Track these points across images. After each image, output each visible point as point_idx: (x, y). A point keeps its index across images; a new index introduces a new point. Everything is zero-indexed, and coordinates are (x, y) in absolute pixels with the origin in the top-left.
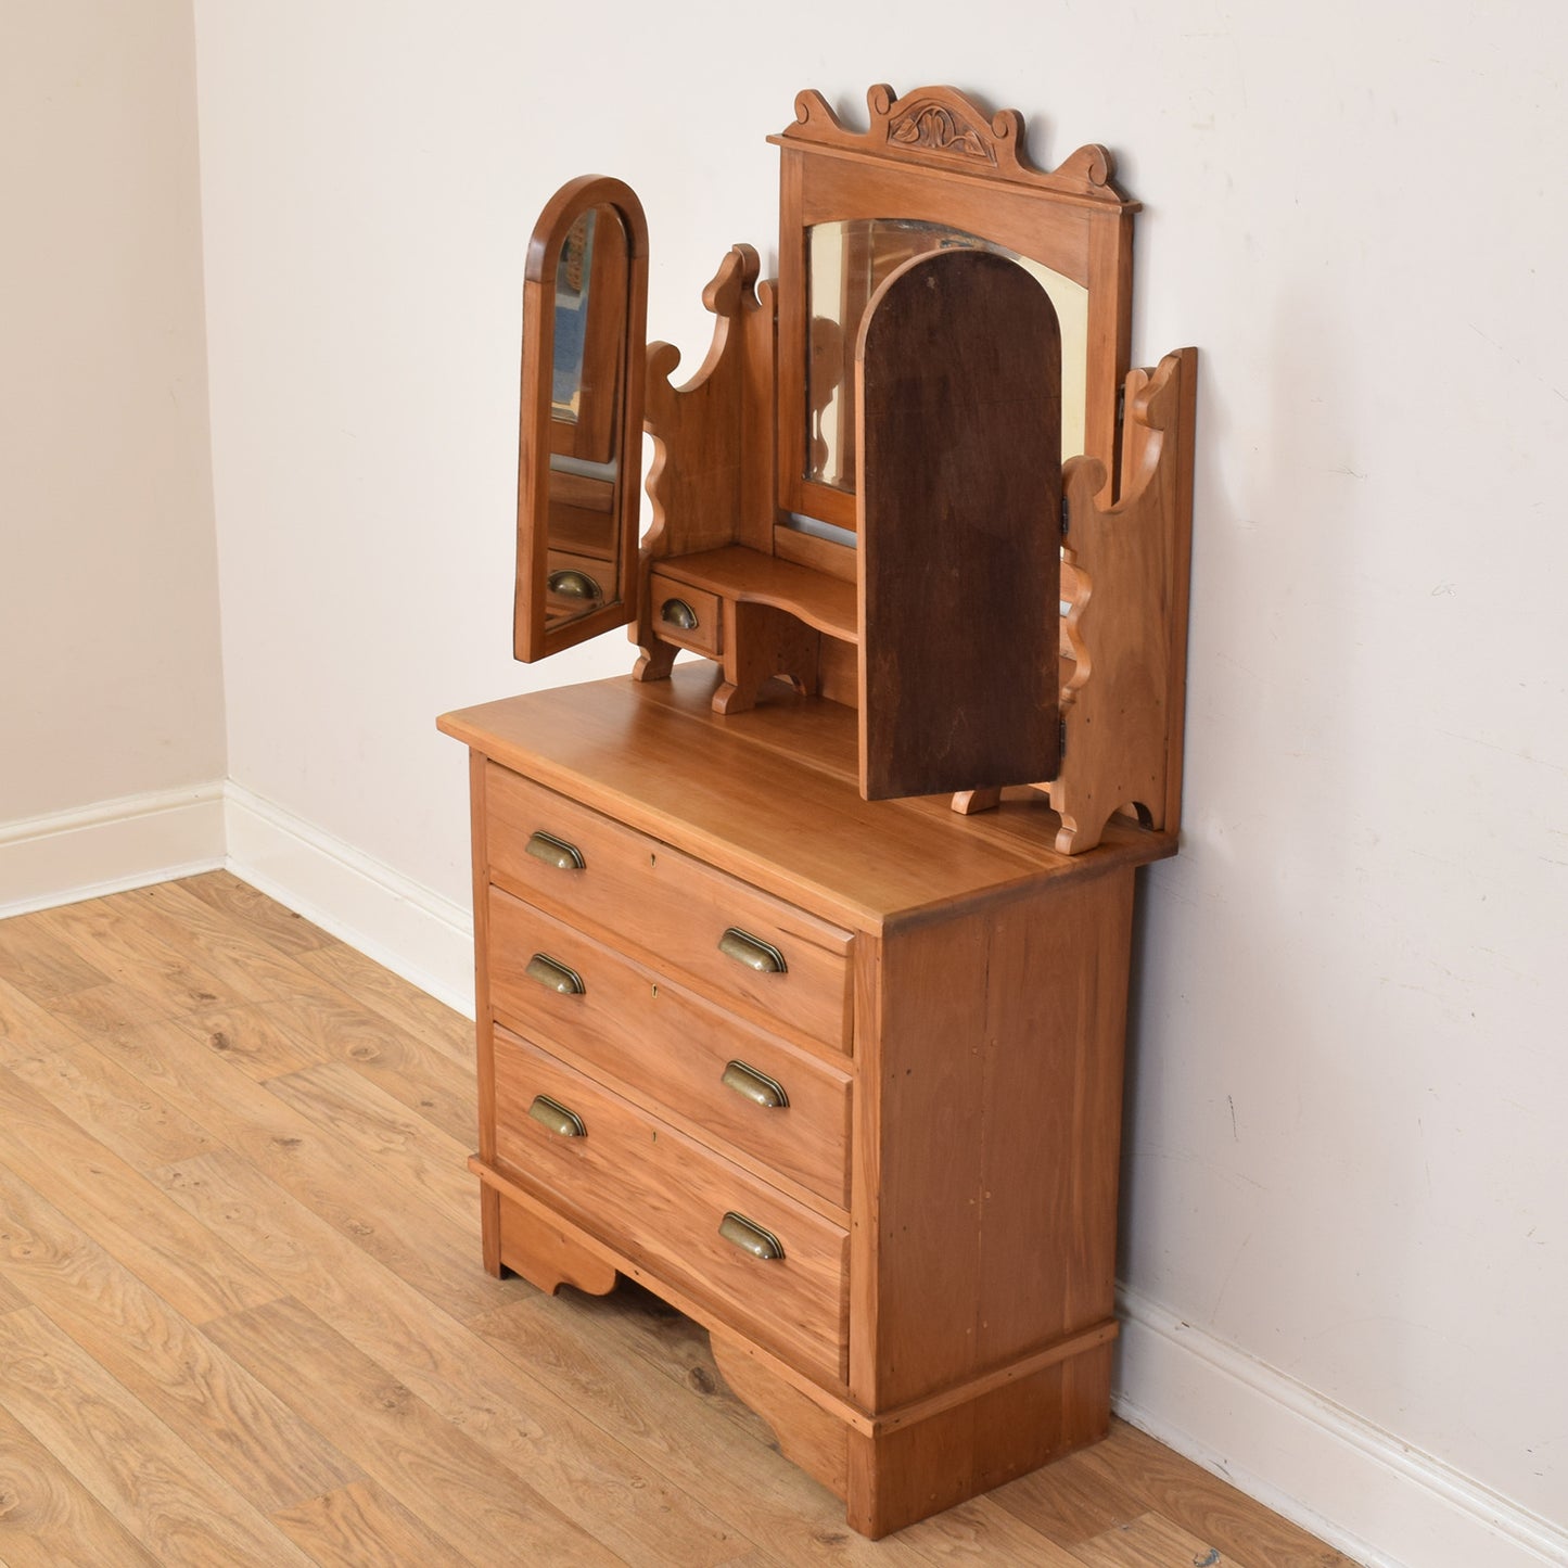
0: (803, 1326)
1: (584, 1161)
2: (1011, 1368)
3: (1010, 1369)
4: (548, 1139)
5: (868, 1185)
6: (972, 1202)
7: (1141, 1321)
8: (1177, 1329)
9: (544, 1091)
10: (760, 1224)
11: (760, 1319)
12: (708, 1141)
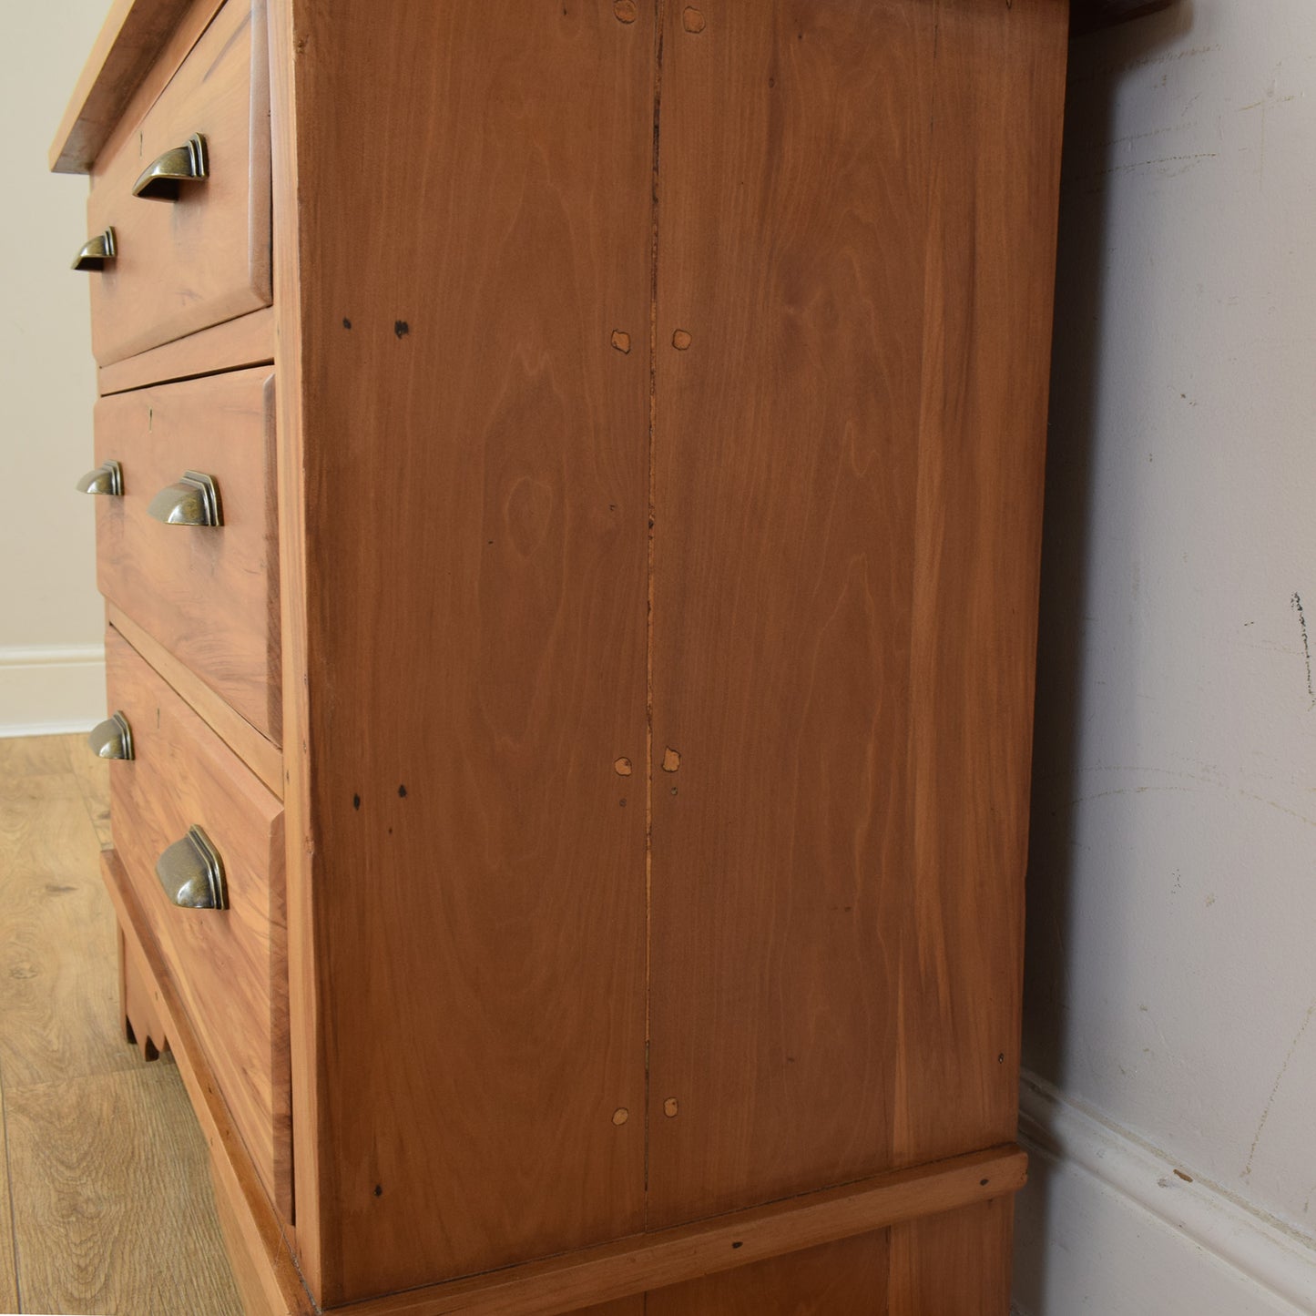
2: (740, 1228)
3: (739, 1230)
6: (622, 767)
7: (1096, 1172)
8: (1162, 1184)
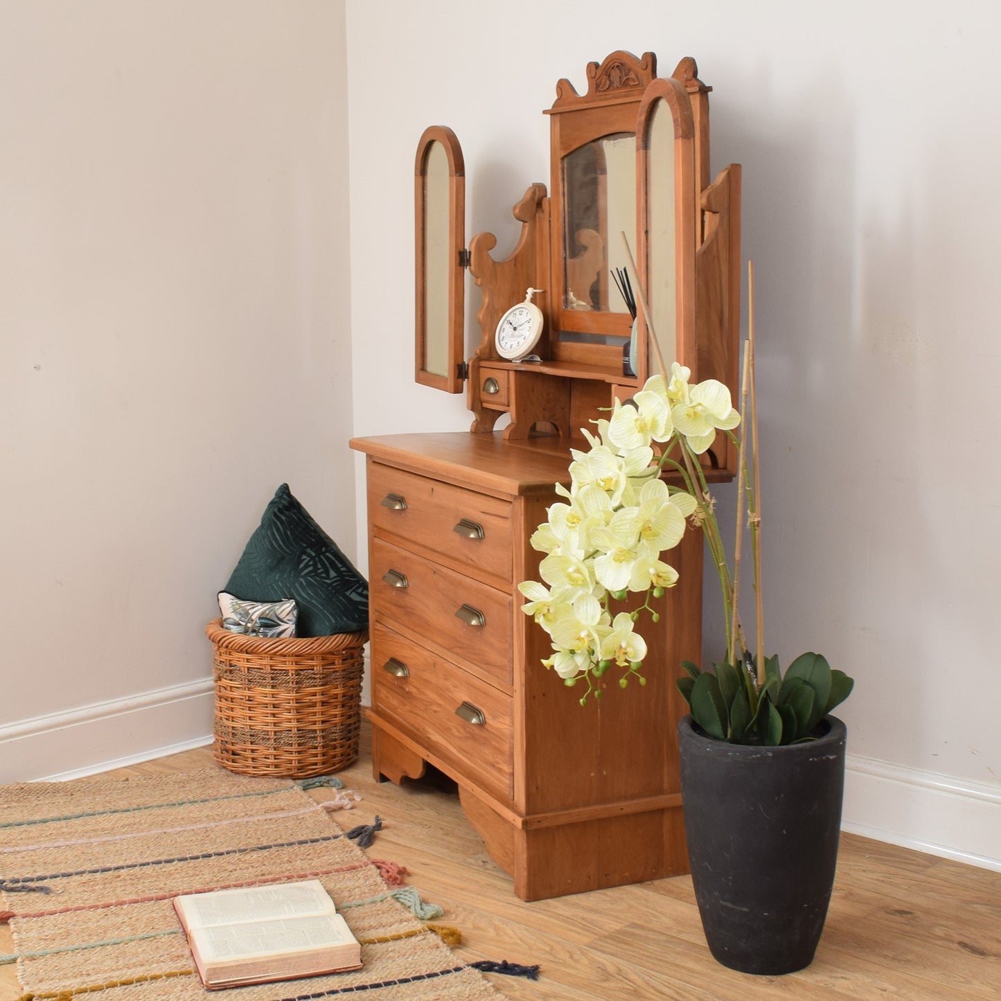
0: (493, 766)
1: (408, 693)
3: (622, 805)
4: (394, 685)
5: (520, 666)
9: (393, 656)
10: (476, 705)
11: (477, 768)
12: (456, 661)
